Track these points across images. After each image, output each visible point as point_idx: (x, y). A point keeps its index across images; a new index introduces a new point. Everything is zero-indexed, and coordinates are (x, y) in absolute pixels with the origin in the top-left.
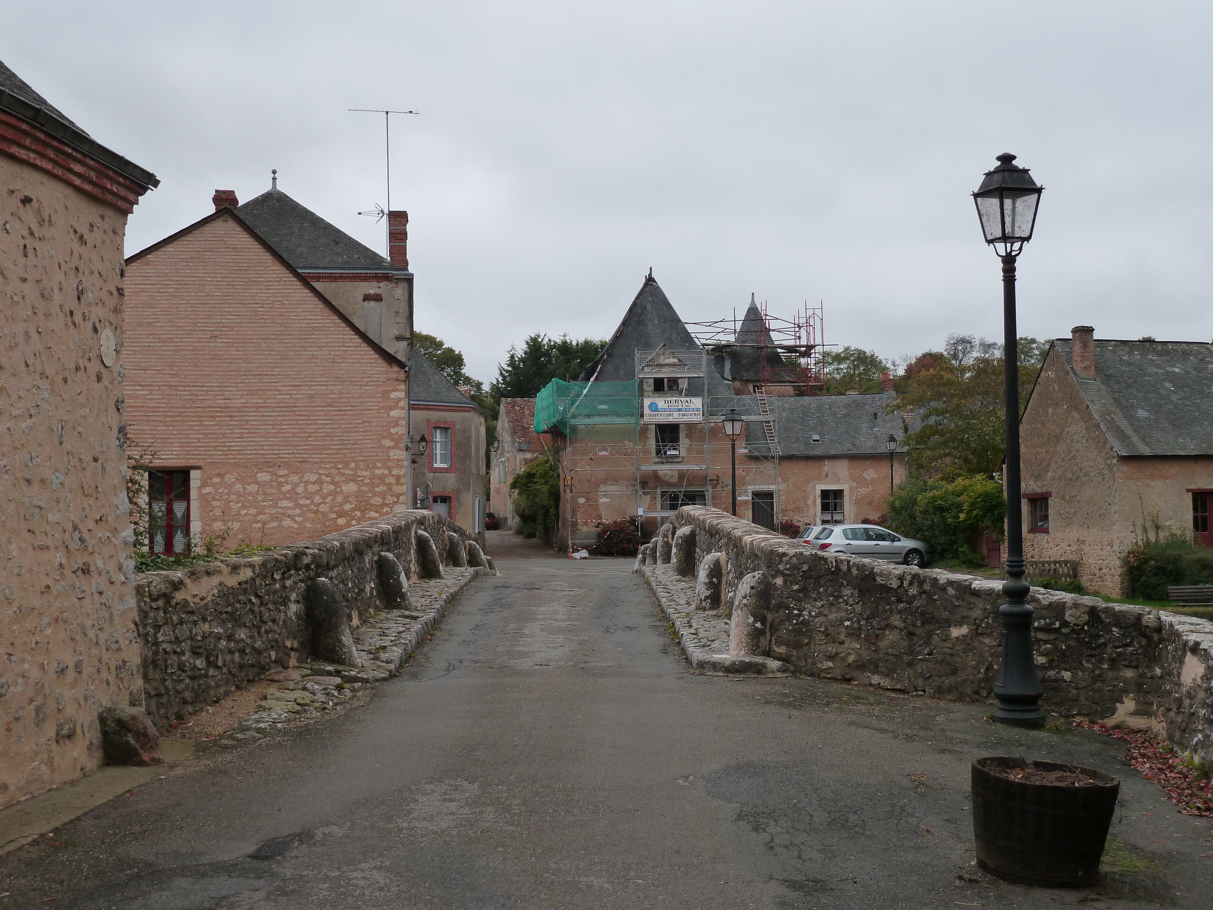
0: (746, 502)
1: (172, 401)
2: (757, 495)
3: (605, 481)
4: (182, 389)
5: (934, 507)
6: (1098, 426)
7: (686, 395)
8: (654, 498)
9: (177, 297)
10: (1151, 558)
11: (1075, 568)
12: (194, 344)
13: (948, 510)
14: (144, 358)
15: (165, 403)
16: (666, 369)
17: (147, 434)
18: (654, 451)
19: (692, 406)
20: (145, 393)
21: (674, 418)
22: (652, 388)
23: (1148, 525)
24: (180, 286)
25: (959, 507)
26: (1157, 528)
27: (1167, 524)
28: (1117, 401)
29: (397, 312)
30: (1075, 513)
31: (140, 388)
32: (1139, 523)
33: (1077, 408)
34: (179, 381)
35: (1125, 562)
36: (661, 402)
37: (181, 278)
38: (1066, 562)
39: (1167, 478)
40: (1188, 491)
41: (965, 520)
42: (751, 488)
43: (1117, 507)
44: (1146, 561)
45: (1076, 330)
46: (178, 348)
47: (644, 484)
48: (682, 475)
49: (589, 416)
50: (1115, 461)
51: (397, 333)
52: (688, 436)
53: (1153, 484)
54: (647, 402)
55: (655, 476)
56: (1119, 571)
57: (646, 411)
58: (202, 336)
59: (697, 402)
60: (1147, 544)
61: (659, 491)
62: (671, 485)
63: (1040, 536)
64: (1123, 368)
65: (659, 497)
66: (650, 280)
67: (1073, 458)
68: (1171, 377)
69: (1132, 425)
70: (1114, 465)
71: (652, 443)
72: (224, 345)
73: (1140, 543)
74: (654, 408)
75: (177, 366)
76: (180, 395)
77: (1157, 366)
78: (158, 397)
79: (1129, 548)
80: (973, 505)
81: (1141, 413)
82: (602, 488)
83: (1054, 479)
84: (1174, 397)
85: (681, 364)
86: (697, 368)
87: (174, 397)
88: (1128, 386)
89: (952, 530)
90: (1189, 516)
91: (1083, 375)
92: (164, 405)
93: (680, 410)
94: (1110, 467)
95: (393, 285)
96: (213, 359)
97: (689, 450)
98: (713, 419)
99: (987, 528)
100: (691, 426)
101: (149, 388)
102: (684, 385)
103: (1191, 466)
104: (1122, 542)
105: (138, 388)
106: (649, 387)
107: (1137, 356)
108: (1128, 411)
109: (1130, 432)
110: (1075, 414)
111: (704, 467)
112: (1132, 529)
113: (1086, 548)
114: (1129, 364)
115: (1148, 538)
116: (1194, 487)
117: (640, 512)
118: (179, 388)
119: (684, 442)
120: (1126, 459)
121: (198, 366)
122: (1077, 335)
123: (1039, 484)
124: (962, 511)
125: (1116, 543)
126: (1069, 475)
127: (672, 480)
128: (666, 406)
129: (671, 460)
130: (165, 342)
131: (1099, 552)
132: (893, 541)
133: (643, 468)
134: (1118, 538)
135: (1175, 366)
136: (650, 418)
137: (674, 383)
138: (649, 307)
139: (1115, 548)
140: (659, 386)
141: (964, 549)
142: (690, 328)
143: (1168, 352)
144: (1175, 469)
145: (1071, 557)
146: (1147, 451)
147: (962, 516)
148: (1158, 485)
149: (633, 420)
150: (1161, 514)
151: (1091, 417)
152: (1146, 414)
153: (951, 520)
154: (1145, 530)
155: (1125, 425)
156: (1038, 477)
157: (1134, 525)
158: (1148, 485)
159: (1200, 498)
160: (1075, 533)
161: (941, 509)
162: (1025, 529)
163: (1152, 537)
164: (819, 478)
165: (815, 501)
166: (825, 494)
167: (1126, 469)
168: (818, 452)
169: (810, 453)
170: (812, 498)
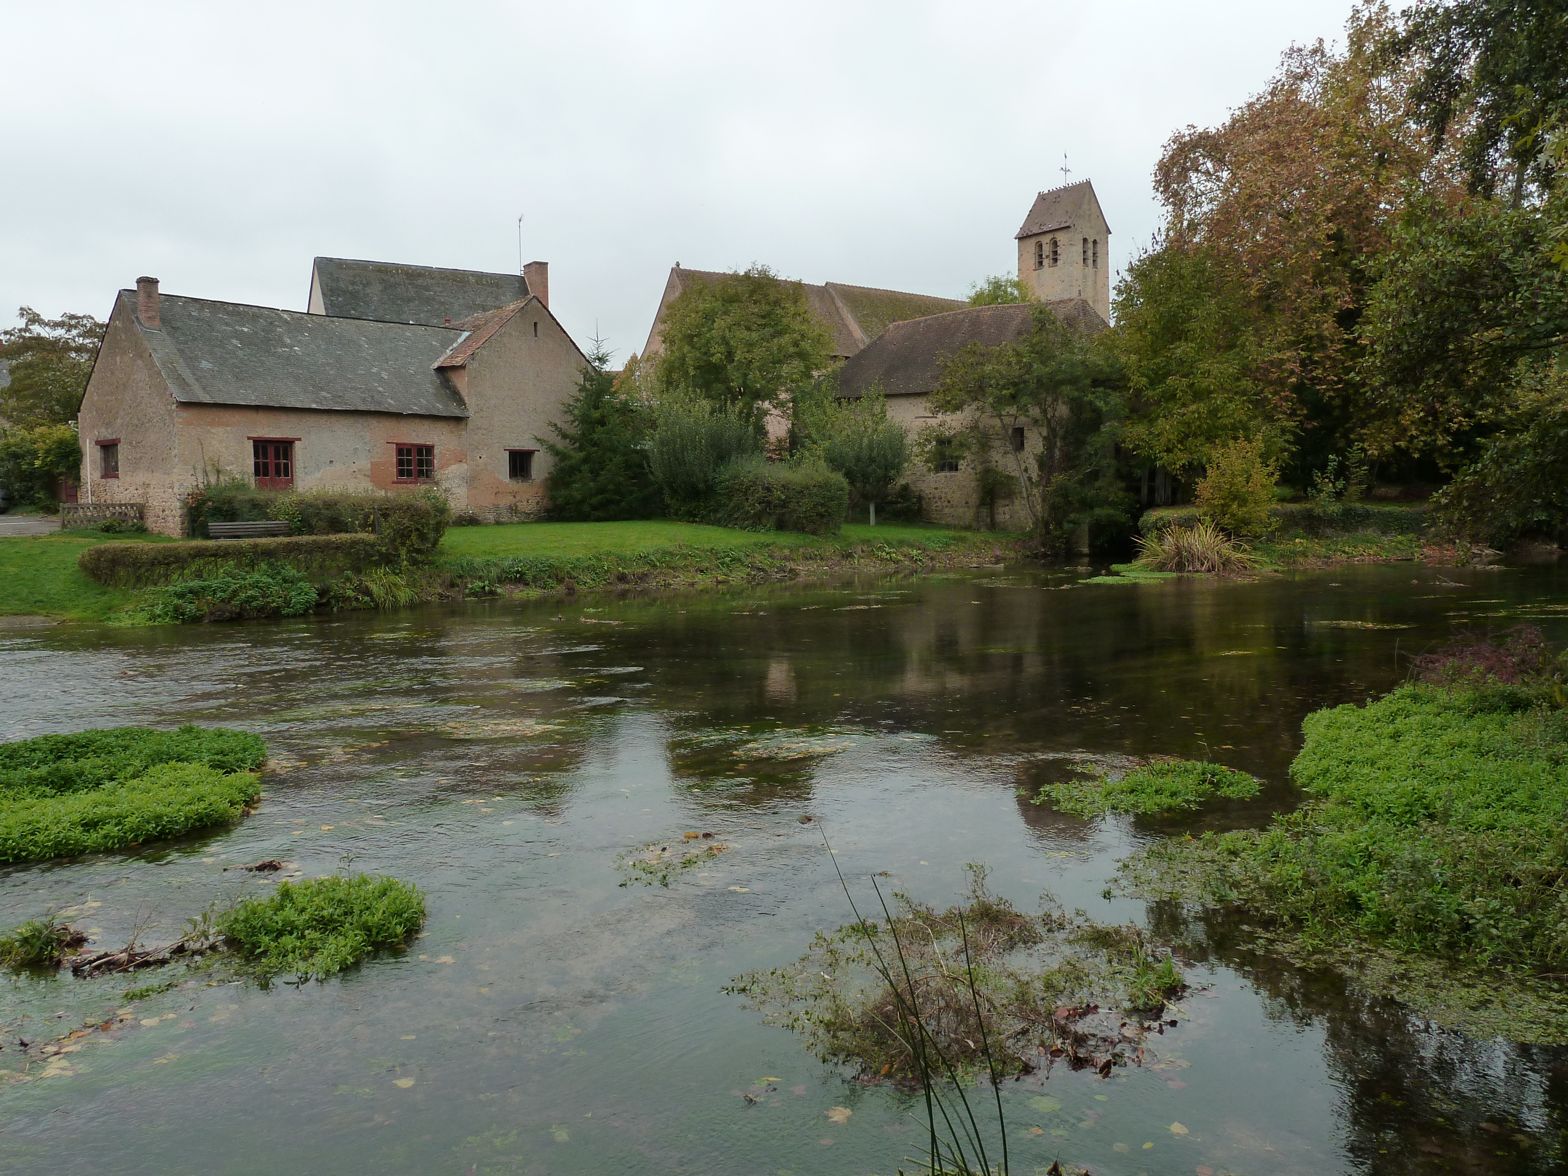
5: (8, 454)
6: (159, 373)
10: (209, 500)
11: (141, 511)
13: (23, 457)
23: (209, 468)
25: (34, 454)
26: (218, 472)
27: (228, 468)
28: (181, 351)
30: (141, 458)
32: (199, 467)
33: (140, 357)
35: (185, 504)
38: (132, 506)
39: (227, 426)
40: (249, 438)
41: (41, 467)
43: (177, 452)
44: (204, 502)
45: (141, 281)
50: (174, 407)
53: (213, 431)
56: (179, 512)
60: (208, 486)
63: (112, 481)
64: (192, 323)
67: (138, 405)
68: (239, 335)
69: (194, 374)
70: (174, 411)
73: (201, 486)
77: (227, 324)
79: (190, 491)
80: (48, 452)
81: (204, 364)
83: (122, 424)
84: (240, 353)
88: (195, 339)
89: (30, 476)
90: (251, 462)
91: (147, 325)
94: (170, 412)
99: (61, 474)
103: (252, 416)
104: (181, 485)
107: (207, 313)
108: (191, 362)
109: (191, 380)
110: (139, 362)
112: (192, 472)
113: (150, 491)
114: (198, 319)
115: (208, 482)
116: (255, 435)
120: (185, 405)
122: (142, 285)
123: (108, 429)
124: (37, 458)
125: (177, 486)
126: (134, 421)
131: (162, 495)
134: (178, 481)
135: (244, 326)
139: (176, 490)
141: (41, 495)
143: (239, 313)
144: (236, 417)
145: (139, 500)
146: (207, 399)
147: (37, 463)
148: (219, 432)
150: (222, 459)
151: (153, 365)
152: (210, 366)
153: (24, 467)
154: (206, 474)
155: (187, 374)
156: (108, 425)
157: (194, 468)
158: (209, 431)
159: (261, 446)
160: (141, 477)
161: (16, 456)
162: (97, 475)
163: (213, 480)
167: (185, 414)
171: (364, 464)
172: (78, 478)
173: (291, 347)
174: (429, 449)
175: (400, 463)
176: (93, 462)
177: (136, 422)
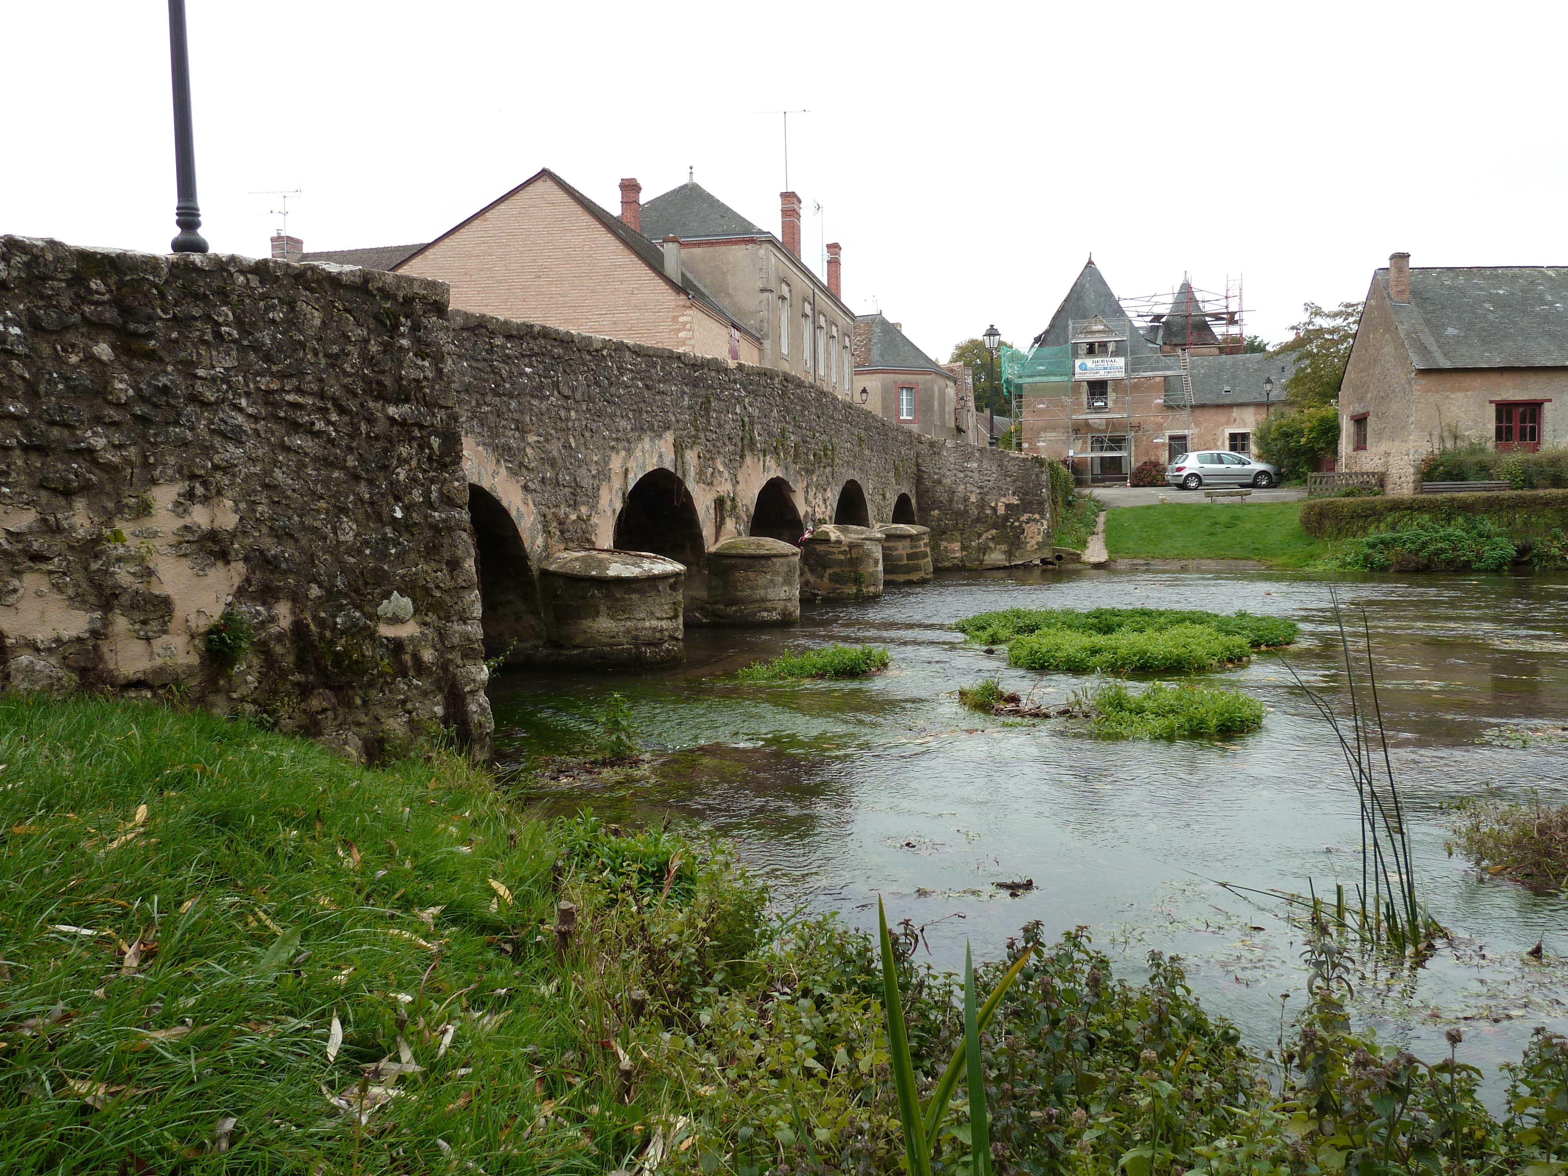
0: (1163, 444)
2: (1171, 438)
3: (1045, 429)
5: (1280, 434)
6: (1403, 344)
7: (1112, 356)
8: (1085, 443)
10: (1441, 465)
11: (1383, 478)
13: (1292, 435)
16: (1097, 335)
18: (1085, 403)
19: (1116, 365)
21: (1100, 375)
22: (1086, 351)
23: (1446, 434)
25: (1301, 433)
26: (1456, 437)
27: (1467, 433)
28: (1428, 321)
30: (1385, 428)
32: (1436, 433)
33: (1389, 330)
35: (1419, 470)
36: (1089, 362)
38: (1373, 474)
39: (1467, 390)
40: (1492, 402)
42: (1168, 433)
43: (1413, 419)
44: (1436, 467)
45: (1393, 258)
48: (1109, 423)
50: (1413, 375)
52: (1114, 390)
53: (1452, 396)
54: (1078, 363)
56: (1413, 479)
57: (1077, 370)
59: (1120, 362)
60: (1443, 453)
61: (1089, 436)
62: (1099, 431)
63: (1362, 453)
64: (1443, 292)
65: (1090, 441)
67: (1385, 377)
68: (1492, 298)
69: (1438, 342)
70: (1413, 378)
71: (1084, 397)
73: (1436, 452)
74: (1083, 367)
77: (1480, 289)
79: (1424, 457)
80: (1311, 430)
81: (1451, 331)
82: (1043, 435)
83: (1372, 398)
84: (1491, 316)
85: (1109, 331)
86: (1122, 333)
88: (1444, 308)
89: (1296, 453)
90: (1492, 426)
91: (1397, 300)
93: (1105, 368)
94: (1409, 381)
97: (1115, 402)
98: (1135, 375)
99: (1321, 449)
100: (1117, 382)
102: (1112, 347)
103: (1496, 378)
104: (1416, 451)
106: (1082, 350)
107: (1460, 280)
108: (1436, 331)
109: (1434, 348)
110: (1388, 336)
111: (1125, 415)
112: (1428, 438)
113: (1391, 459)
114: (1450, 288)
115: (1445, 447)
116: (1498, 398)
117: (1071, 453)
119: (1111, 396)
120: (1424, 372)
122: (1396, 262)
123: (1362, 405)
124: (1303, 436)
125: (1412, 452)
127: (1100, 427)
128: (1094, 366)
129: (1100, 410)
131: (1400, 462)
132: (1244, 464)
133: (1074, 417)
134: (1415, 447)
135: (1499, 288)
136: (1080, 376)
137: (1104, 346)
138: (1087, 285)
139: (1411, 457)
140: (1092, 350)
143: (1496, 276)
144: (1478, 381)
145: (1381, 469)
146: (1447, 365)
147: (1303, 440)
148: (1459, 397)
149: (1066, 378)
150: (1460, 424)
151: (1399, 337)
152: (1455, 332)
153: (1293, 444)
154: (1442, 439)
155: (1429, 342)
156: (1361, 399)
157: (1431, 435)
158: (1448, 397)
159: (1504, 409)
160: (1384, 447)
161: (1287, 435)
162: (1351, 448)
163: (1449, 445)
164: (1228, 423)
165: (1223, 442)
166: (1233, 437)
167: (1424, 382)
168: (1227, 401)
169: (1221, 402)
170: (1221, 440)
172: (1336, 452)
173: (1552, 304)
176: (1348, 436)
177: (1382, 394)
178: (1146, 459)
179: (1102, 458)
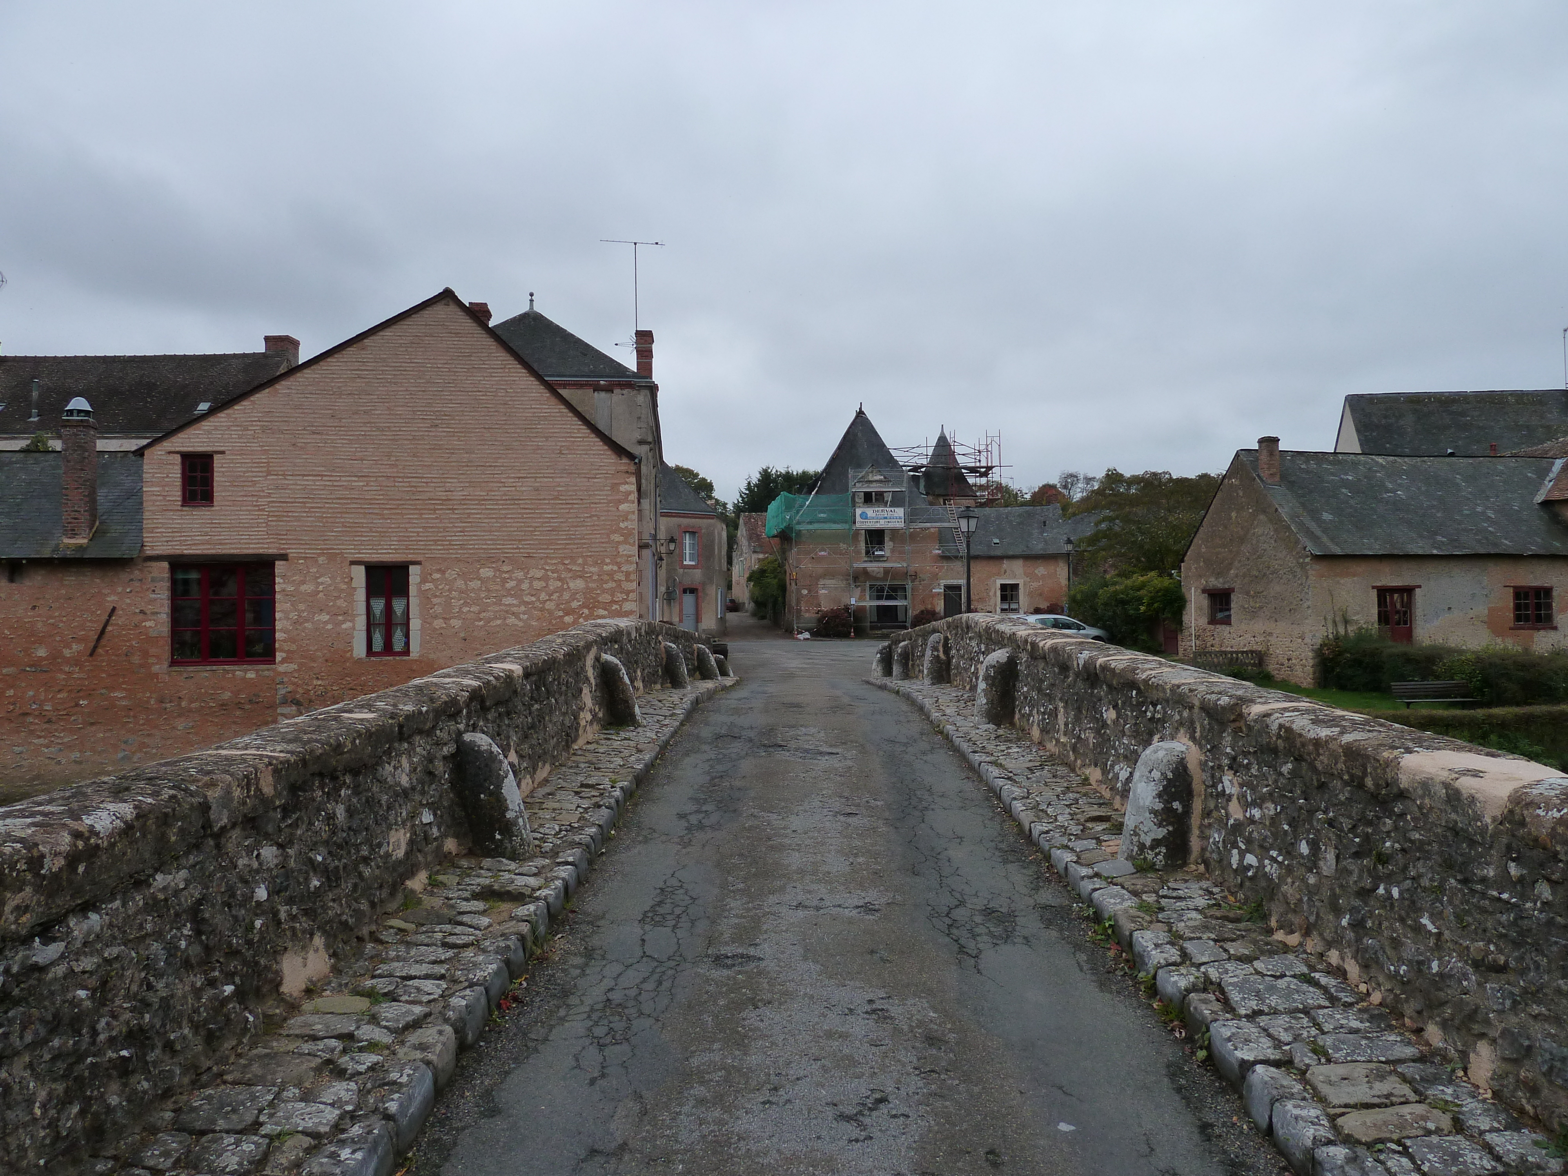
0: (939, 594)
1: (389, 493)
2: (948, 587)
3: (824, 576)
4: (400, 480)
6: (1288, 528)
7: (890, 506)
8: (863, 591)
9: (395, 383)
10: (1345, 651)
11: (1260, 658)
12: (413, 433)
14: (360, 448)
15: (382, 495)
16: (874, 485)
17: (363, 527)
18: (863, 552)
19: (896, 515)
20: (361, 484)
21: (881, 524)
22: (863, 500)
23: (1337, 619)
24: (399, 373)
25: (1139, 600)
26: (1346, 622)
27: (1355, 618)
28: (1303, 505)
29: (639, 418)
30: (1261, 608)
31: (356, 479)
32: (1330, 617)
33: (1264, 512)
34: (397, 472)
35: (1319, 653)
36: (870, 511)
37: (399, 364)
38: (1247, 652)
39: (1354, 576)
40: (1373, 587)
41: (1145, 612)
42: (943, 582)
43: (1309, 603)
44: (1341, 653)
45: (1262, 441)
46: (397, 437)
47: (856, 578)
48: (887, 571)
49: (810, 523)
50: (1308, 560)
51: (639, 437)
52: (891, 539)
53: (1342, 581)
54: (859, 511)
55: (865, 572)
56: (1311, 662)
57: (858, 518)
58: (422, 425)
59: (900, 512)
60: (1337, 638)
61: (868, 584)
62: (877, 579)
63: (1220, 628)
64: (1304, 476)
65: (868, 589)
66: (860, 413)
67: (1259, 557)
68: (1346, 484)
69: (1320, 527)
70: (1308, 564)
71: (862, 546)
72: (445, 434)
73: (1331, 636)
74: (864, 516)
75: (396, 456)
76: (398, 487)
77: (1332, 474)
78: (375, 488)
79: (1322, 641)
80: (1153, 600)
81: (1326, 516)
82: (822, 582)
83: (1237, 576)
84: (1352, 502)
85: (886, 481)
86: (900, 483)
87: (393, 489)
88: (1310, 492)
90: (1375, 611)
91: (1269, 481)
92: (381, 497)
93: (885, 518)
94: (1302, 566)
95: (635, 392)
96: (433, 449)
97: (893, 551)
98: (913, 525)
100: (894, 532)
101: (365, 479)
102: (889, 497)
103: (1374, 565)
104: (1314, 636)
105: (354, 479)
106: (860, 499)
107: (1313, 465)
108: (1315, 514)
109: (1318, 532)
110: (1262, 517)
111: (905, 565)
112: (1323, 623)
113: (1273, 640)
114: (1307, 472)
115: (1338, 632)
116: (1379, 584)
117: (853, 601)
118: (397, 479)
119: (888, 544)
120: (1318, 558)
121: (417, 457)
122: (1264, 444)
123: (1221, 580)
124: (1142, 604)
125: (1308, 636)
126: (1255, 573)
127: (878, 576)
128: (874, 515)
129: (879, 559)
130: (383, 431)
131: (1288, 644)
132: (1079, 629)
133: (855, 565)
134: (1311, 631)
135: (1347, 474)
136: (861, 524)
137: (880, 496)
138: (860, 434)
139: (1307, 640)
140: (868, 498)
141: (1144, 637)
142: (893, 453)
143: (1340, 462)
144: (1360, 568)
145: (1256, 648)
146: (1338, 551)
147: (1143, 608)
148: (1346, 582)
149: (847, 526)
150: (1349, 609)
151: (1281, 520)
152: (1330, 517)
153: (1132, 612)
154: (1335, 623)
155: (1313, 526)
156: (1218, 575)
157: (1325, 619)
158: (1338, 582)
159: (1384, 594)
160: (1259, 626)
161: (1123, 602)
162: (1203, 621)
163: (1342, 631)
164: (999, 574)
165: (995, 593)
166: (1004, 587)
167: (1318, 567)
168: (998, 553)
169: (992, 553)
170: (993, 590)
171: (1482, 610)
172: (1180, 622)
173: (1394, 491)
174: (1547, 592)
175: (1517, 607)
176: (1199, 609)
178: (923, 608)
179: (878, 606)
